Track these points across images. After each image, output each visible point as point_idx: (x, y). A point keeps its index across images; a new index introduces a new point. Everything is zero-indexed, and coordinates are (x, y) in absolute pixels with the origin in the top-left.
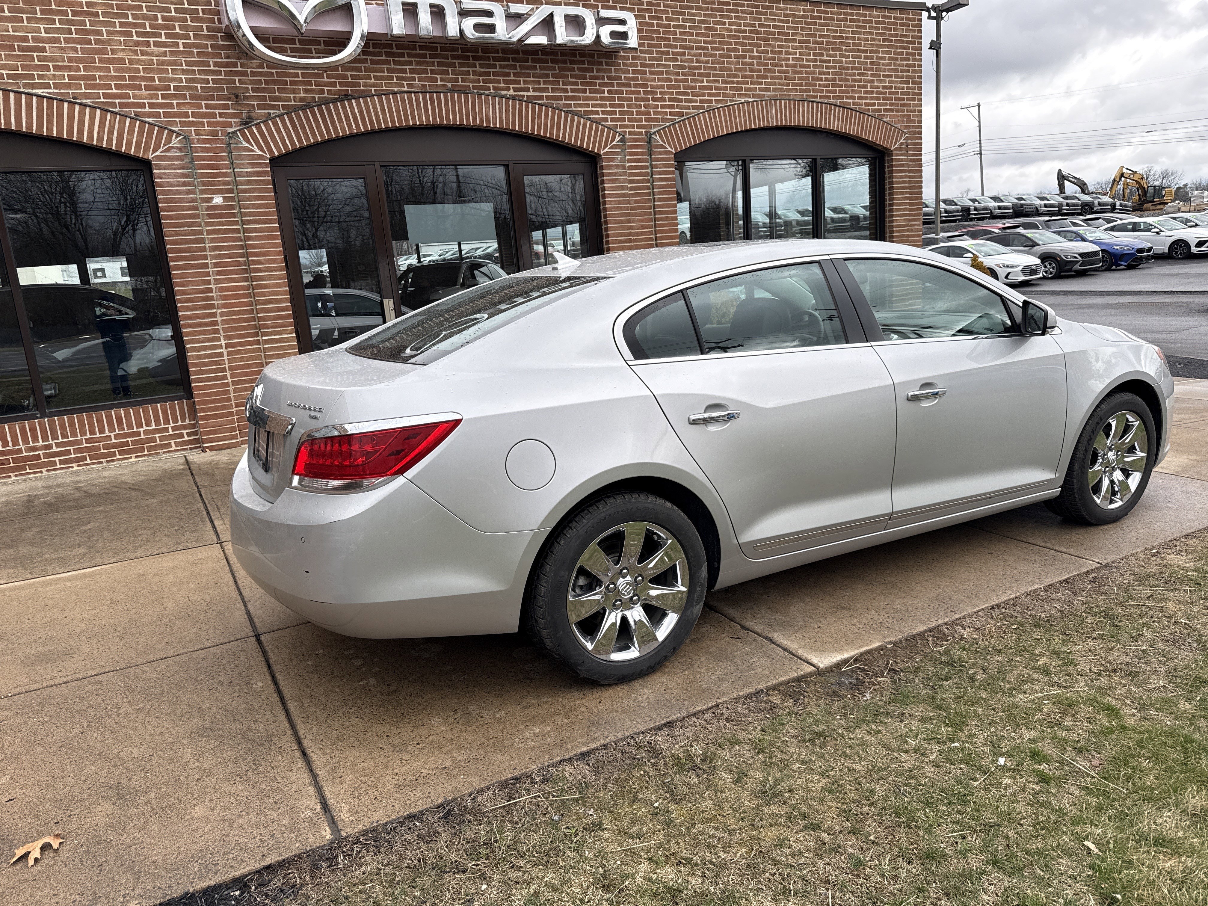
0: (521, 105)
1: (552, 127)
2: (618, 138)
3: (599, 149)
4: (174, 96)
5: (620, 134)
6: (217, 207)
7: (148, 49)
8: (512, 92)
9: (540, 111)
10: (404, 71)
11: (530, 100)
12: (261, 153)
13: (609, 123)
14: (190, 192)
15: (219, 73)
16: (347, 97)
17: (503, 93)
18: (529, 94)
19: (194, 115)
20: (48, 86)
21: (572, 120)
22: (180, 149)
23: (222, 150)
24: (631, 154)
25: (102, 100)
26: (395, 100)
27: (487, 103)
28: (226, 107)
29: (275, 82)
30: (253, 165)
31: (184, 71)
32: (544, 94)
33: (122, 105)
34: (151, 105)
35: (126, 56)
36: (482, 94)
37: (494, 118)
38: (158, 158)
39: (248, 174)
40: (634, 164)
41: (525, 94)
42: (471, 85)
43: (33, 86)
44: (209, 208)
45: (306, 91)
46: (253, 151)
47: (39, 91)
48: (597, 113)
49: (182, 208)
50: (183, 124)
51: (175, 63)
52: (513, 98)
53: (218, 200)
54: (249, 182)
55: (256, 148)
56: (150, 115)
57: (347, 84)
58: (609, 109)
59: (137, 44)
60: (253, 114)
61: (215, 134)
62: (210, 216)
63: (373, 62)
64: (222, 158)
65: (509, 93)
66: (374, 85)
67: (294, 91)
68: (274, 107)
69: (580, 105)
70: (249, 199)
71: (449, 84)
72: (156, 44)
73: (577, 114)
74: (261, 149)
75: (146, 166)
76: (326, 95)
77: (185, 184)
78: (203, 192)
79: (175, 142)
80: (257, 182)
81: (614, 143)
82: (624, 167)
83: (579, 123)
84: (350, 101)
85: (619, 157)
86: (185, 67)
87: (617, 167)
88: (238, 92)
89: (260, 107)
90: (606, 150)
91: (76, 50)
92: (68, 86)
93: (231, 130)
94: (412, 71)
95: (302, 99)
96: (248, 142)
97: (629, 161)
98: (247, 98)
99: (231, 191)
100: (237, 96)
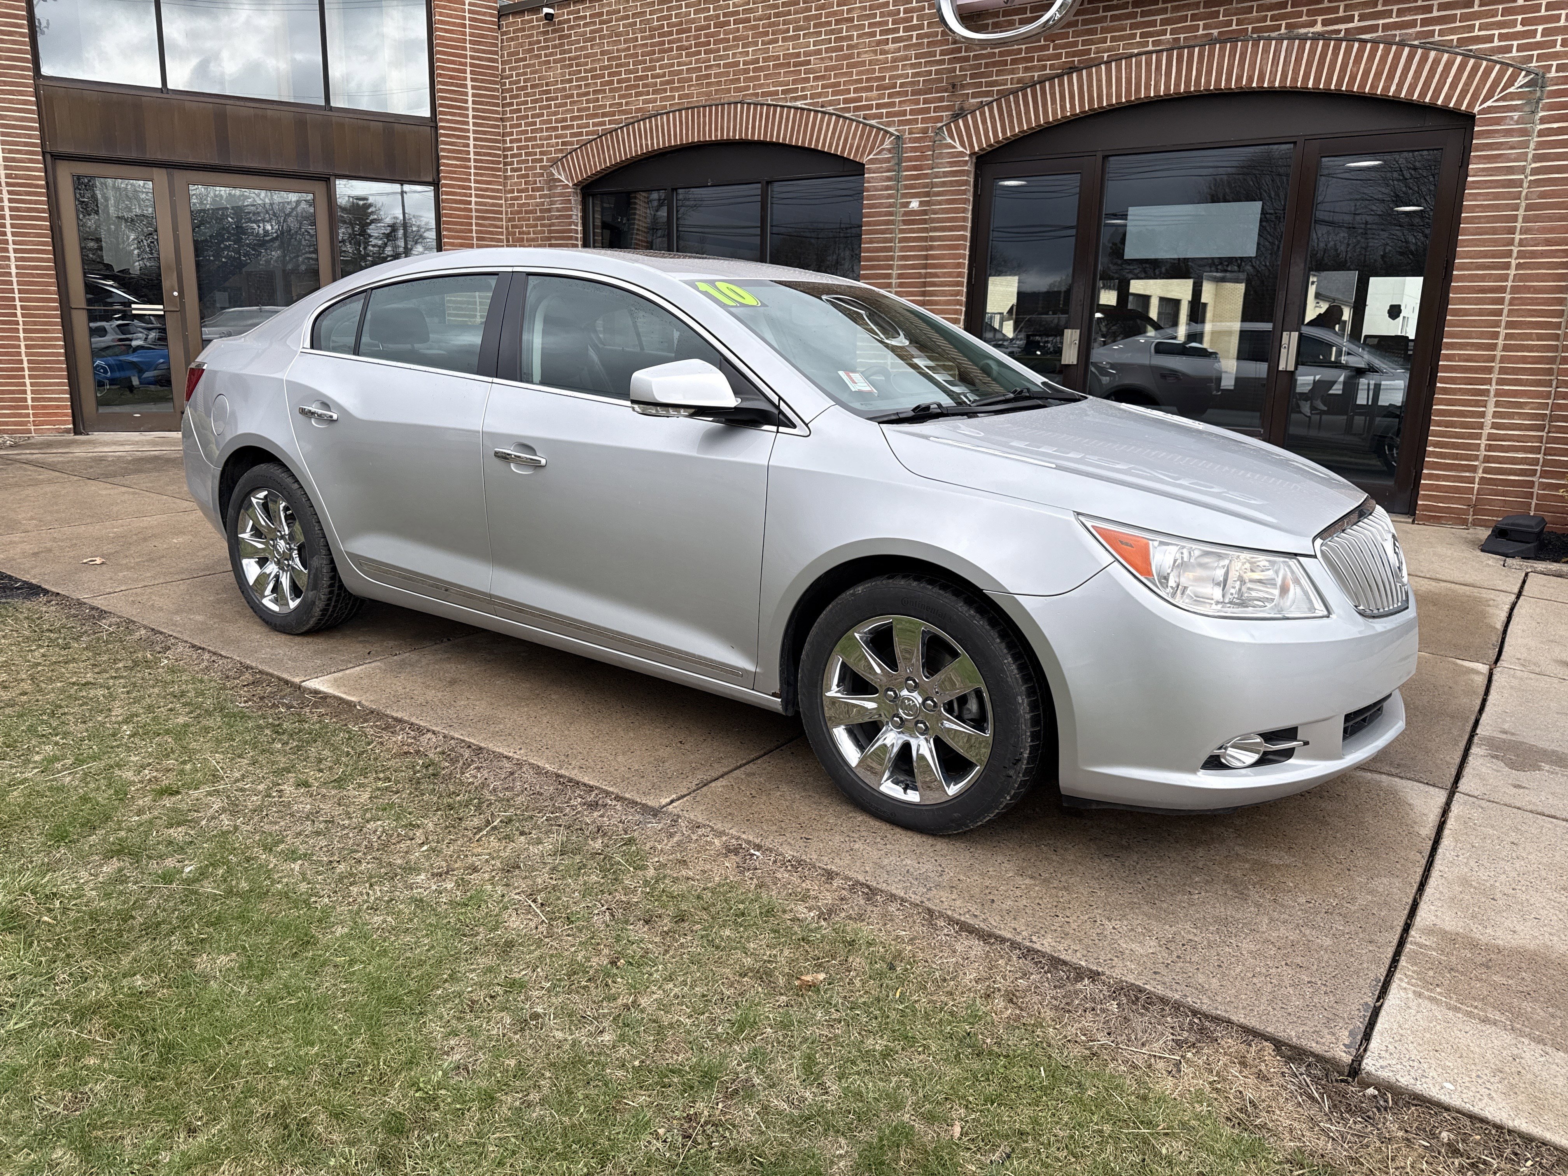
0: (1326, 47)
1: (1378, 74)
2: (1521, 80)
3: (1471, 104)
4: (899, 94)
5: (1528, 73)
6: (913, 213)
7: (886, 47)
8: (1319, 28)
9: (1361, 51)
10: (1153, 24)
11: (1350, 37)
12: (961, 149)
13: (1514, 53)
14: (889, 196)
15: (942, 62)
16: (1071, 69)
17: (1303, 31)
18: (1351, 25)
19: (912, 112)
20: (805, 97)
21: (1424, 59)
22: (889, 151)
23: (928, 148)
24: (1551, 107)
25: (842, 106)
26: (1129, 67)
27: (1266, 51)
28: (941, 99)
29: (994, 64)
30: (952, 164)
31: (913, 66)
32: (1381, 22)
33: (856, 109)
34: (879, 106)
35: (866, 57)
36: (1260, 39)
37: (1273, 74)
38: (871, 161)
39: (945, 175)
40: (1555, 125)
41: (1343, 27)
42: (1250, 27)
43: (796, 99)
44: (906, 214)
45: (1026, 69)
46: (955, 147)
47: (799, 104)
48: (1490, 39)
49: (880, 214)
50: (901, 123)
51: (907, 58)
52: (1316, 38)
53: (915, 204)
54: (944, 184)
55: (958, 145)
56: (875, 116)
57: (1074, 54)
58: (1519, 28)
59: (879, 43)
60: (966, 106)
61: (925, 131)
62: (905, 222)
63: (1114, 18)
64: (926, 158)
65: (1312, 30)
66: (1108, 50)
67: (1012, 72)
68: (988, 94)
69: (1453, 31)
70: (940, 203)
71: (1215, 32)
72: (894, 41)
73: (1441, 48)
74: (962, 144)
75: (858, 169)
76: (1048, 71)
77: (888, 188)
78: (904, 196)
79: (887, 144)
80: (951, 183)
81: (1511, 90)
82: (1524, 132)
83: (1437, 62)
84: (1070, 74)
85: (1516, 115)
86: (913, 61)
87: (1508, 133)
88: (956, 81)
89: (974, 95)
90: (1489, 103)
91: (831, 58)
92: (820, 95)
93: (940, 125)
94: (1164, 22)
95: (1020, 81)
96: (952, 138)
97: (1543, 120)
98: (963, 87)
99: (927, 194)
100: (954, 86)
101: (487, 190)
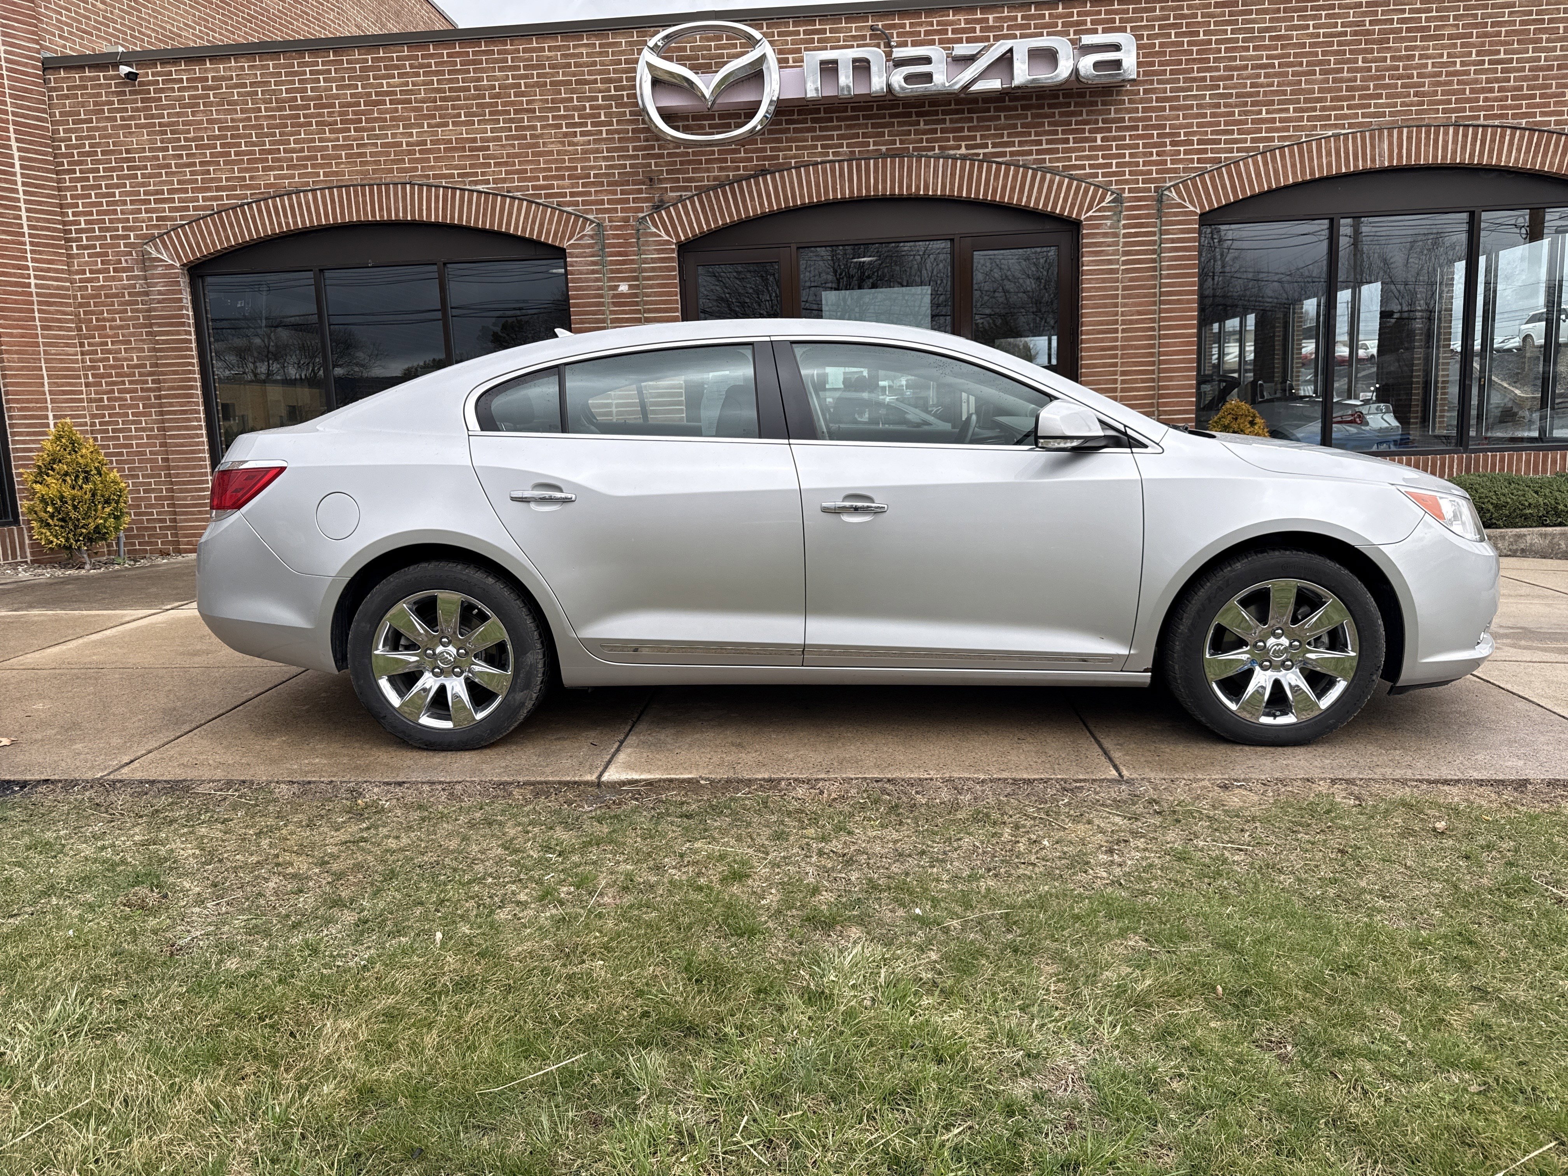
0: (972, 166)
1: (1013, 189)
2: (1109, 198)
3: (1079, 213)
4: (593, 184)
5: (1113, 193)
6: (622, 295)
7: (575, 140)
8: (963, 151)
9: (998, 171)
10: (831, 138)
11: (987, 159)
12: (667, 238)
13: (1100, 179)
14: (597, 280)
15: (636, 157)
16: (764, 172)
17: (952, 152)
18: (986, 151)
19: (610, 202)
20: (487, 182)
21: (1043, 179)
22: (592, 237)
23: (631, 236)
24: (1128, 217)
25: (531, 192)
26: (816, 172)
27: (927, 166)
28: (640, 191)
29: (690, 162)
30: (659, 251)
31: (605, 159)
32: (1008, 149)
33: (547, 196)
34: (572, 194)
35: (555, 148)
36: (922, 156)
37: (935, 184)
38: (572, 246)
39: (654, 260)
40: (1133, 230)
41: (981, 151)
42: (911, 146)
43: (476, 183)
44: (615, 296)
45: (721, 169)
46: (660, 236)
47: (480, 188)
48: (1083, 167)
49: (588, 296)
50: (598, 211)
51: (597, 151)
52: (964, 158)
53: (624, 288)
54: (653, 269)
55: (663, 233)
56: (570, 204)
57: (765, 158)
58: (1101, 161)
59: (566, 135)
60: (665, 198)
61: (626, 220)
62: (615, 304)
63: (796, 130)
64: (631, 245)
65: (959, 152)
66: (794, 157)
67: (708, 170)
68: (686, 189)
69: (1058, 160)
70: (651, 287)
71: (884, 148)
72: (583, 134)
73: (1054, 171)
74: (668, 234)
75: (560, 253)
76: (741, 172)
77: (593, 272)
78: (611, 279)
79: (588, 230)
80: (661, 269)
81: (1103, 204)
82: (1116, 235)
83: (1052, 182)
84: (764, 176)
85: (1109, 222)
86: (605, 154)
87: (1105, 235)
88: (653, 175)
89: (673, 189)
90: (1090, 213)
91: (513, 146)
92: (504, 181)
93: (641, 215)
94: (840, 137)
95: (716, 178)
96: (657, 227)
97: (1125, 227)
98: (660, 181)
99: (636, 279)
100: (651, 180)
101: (49, 270)
